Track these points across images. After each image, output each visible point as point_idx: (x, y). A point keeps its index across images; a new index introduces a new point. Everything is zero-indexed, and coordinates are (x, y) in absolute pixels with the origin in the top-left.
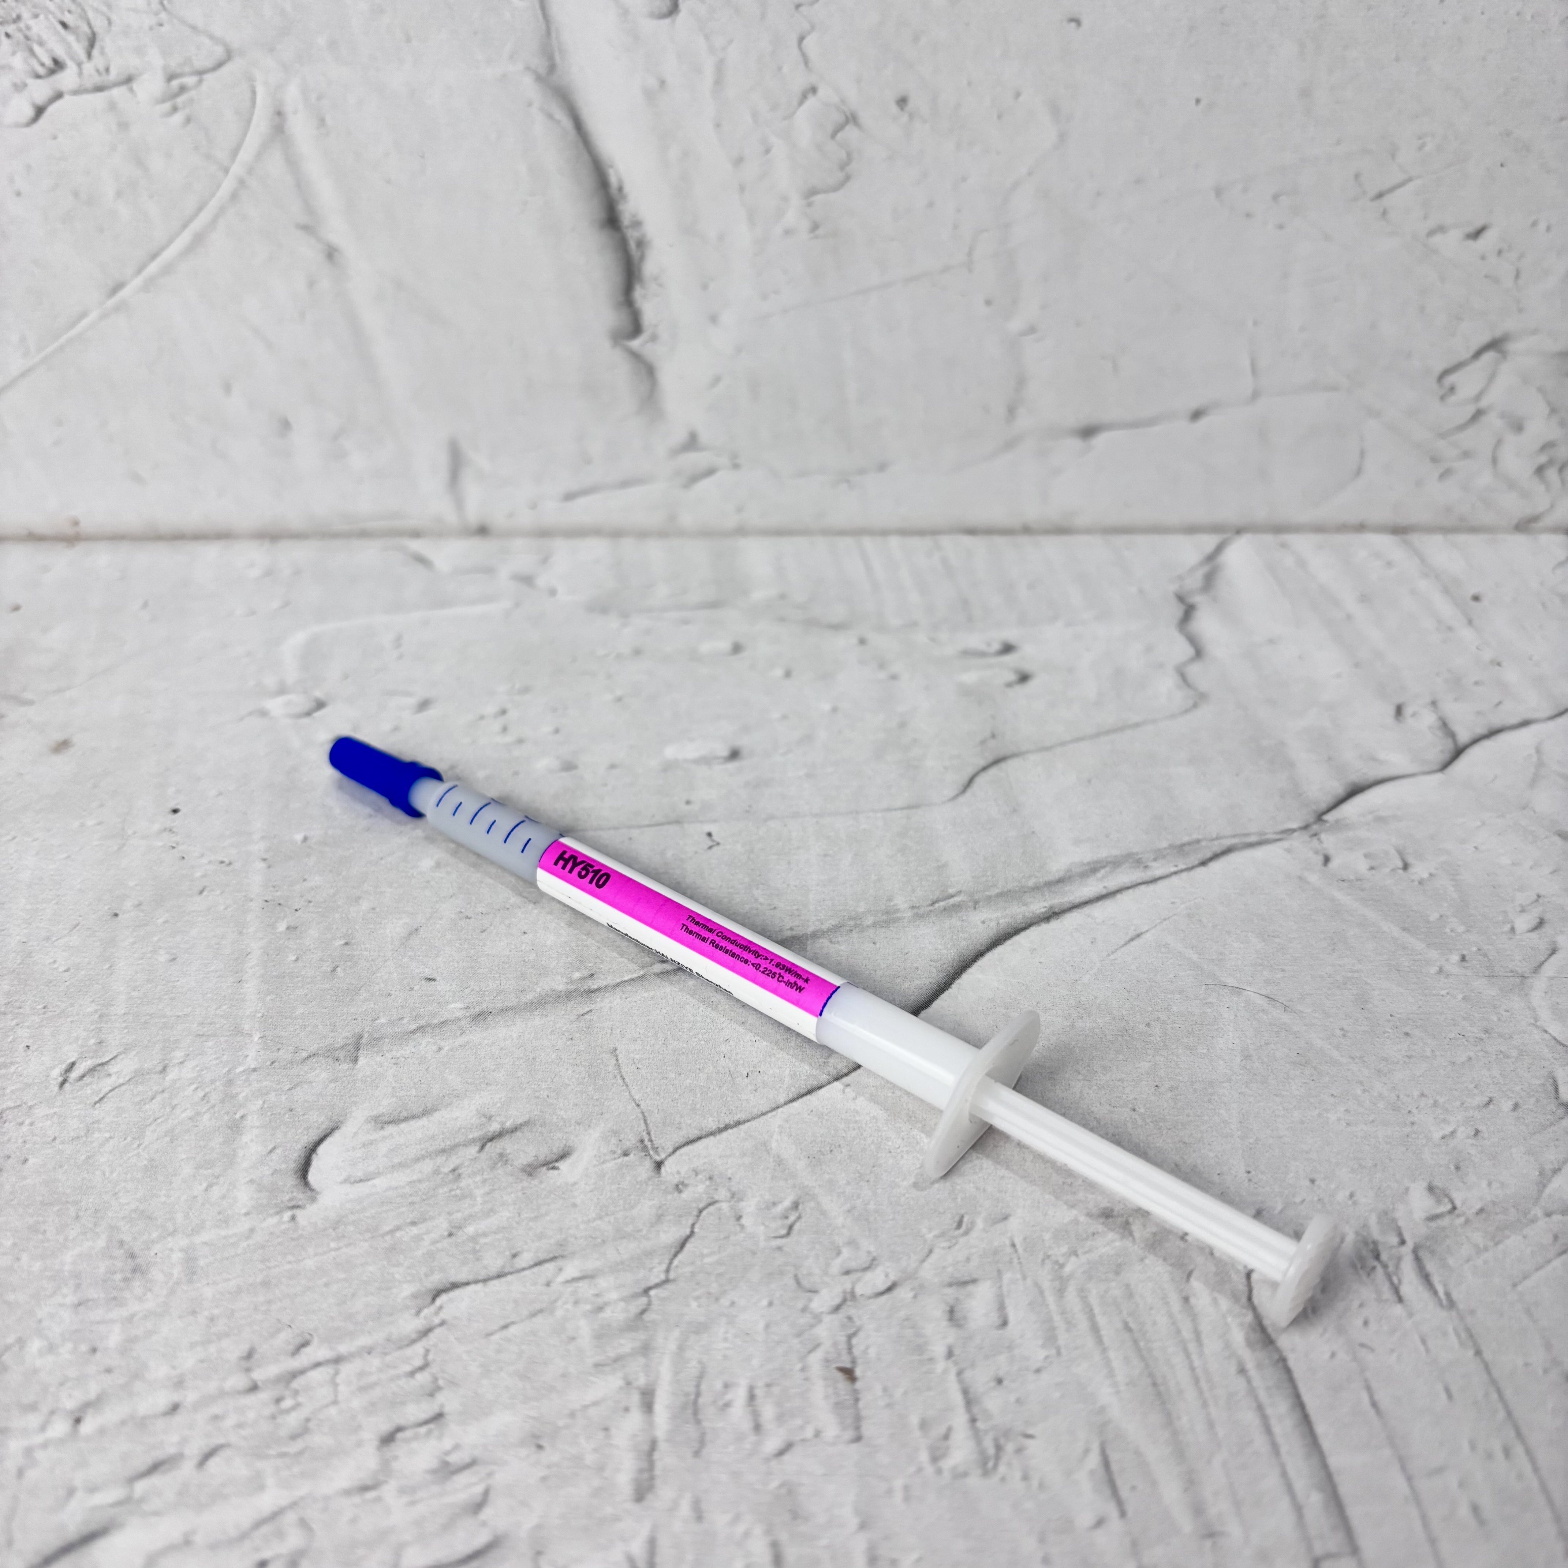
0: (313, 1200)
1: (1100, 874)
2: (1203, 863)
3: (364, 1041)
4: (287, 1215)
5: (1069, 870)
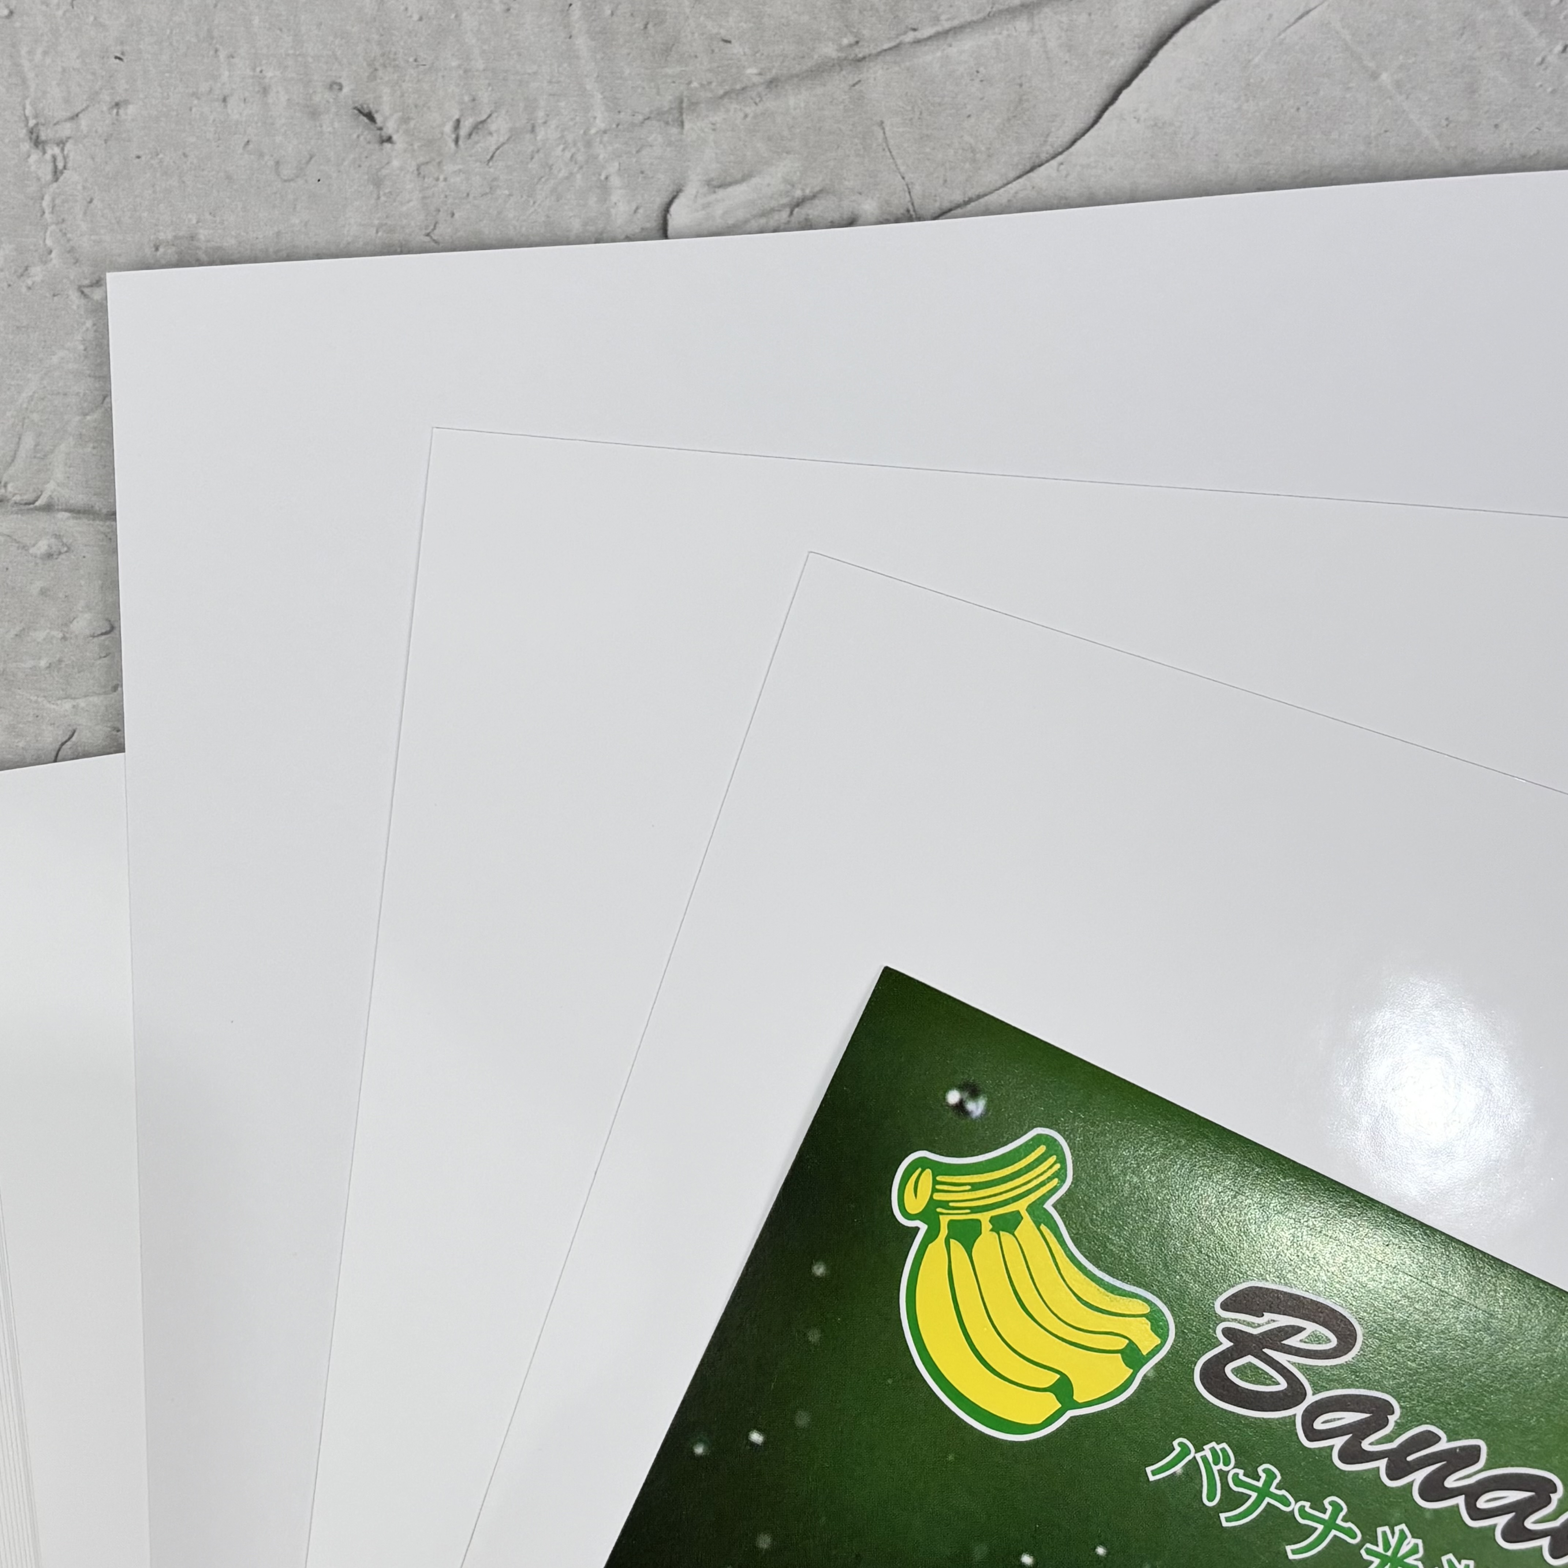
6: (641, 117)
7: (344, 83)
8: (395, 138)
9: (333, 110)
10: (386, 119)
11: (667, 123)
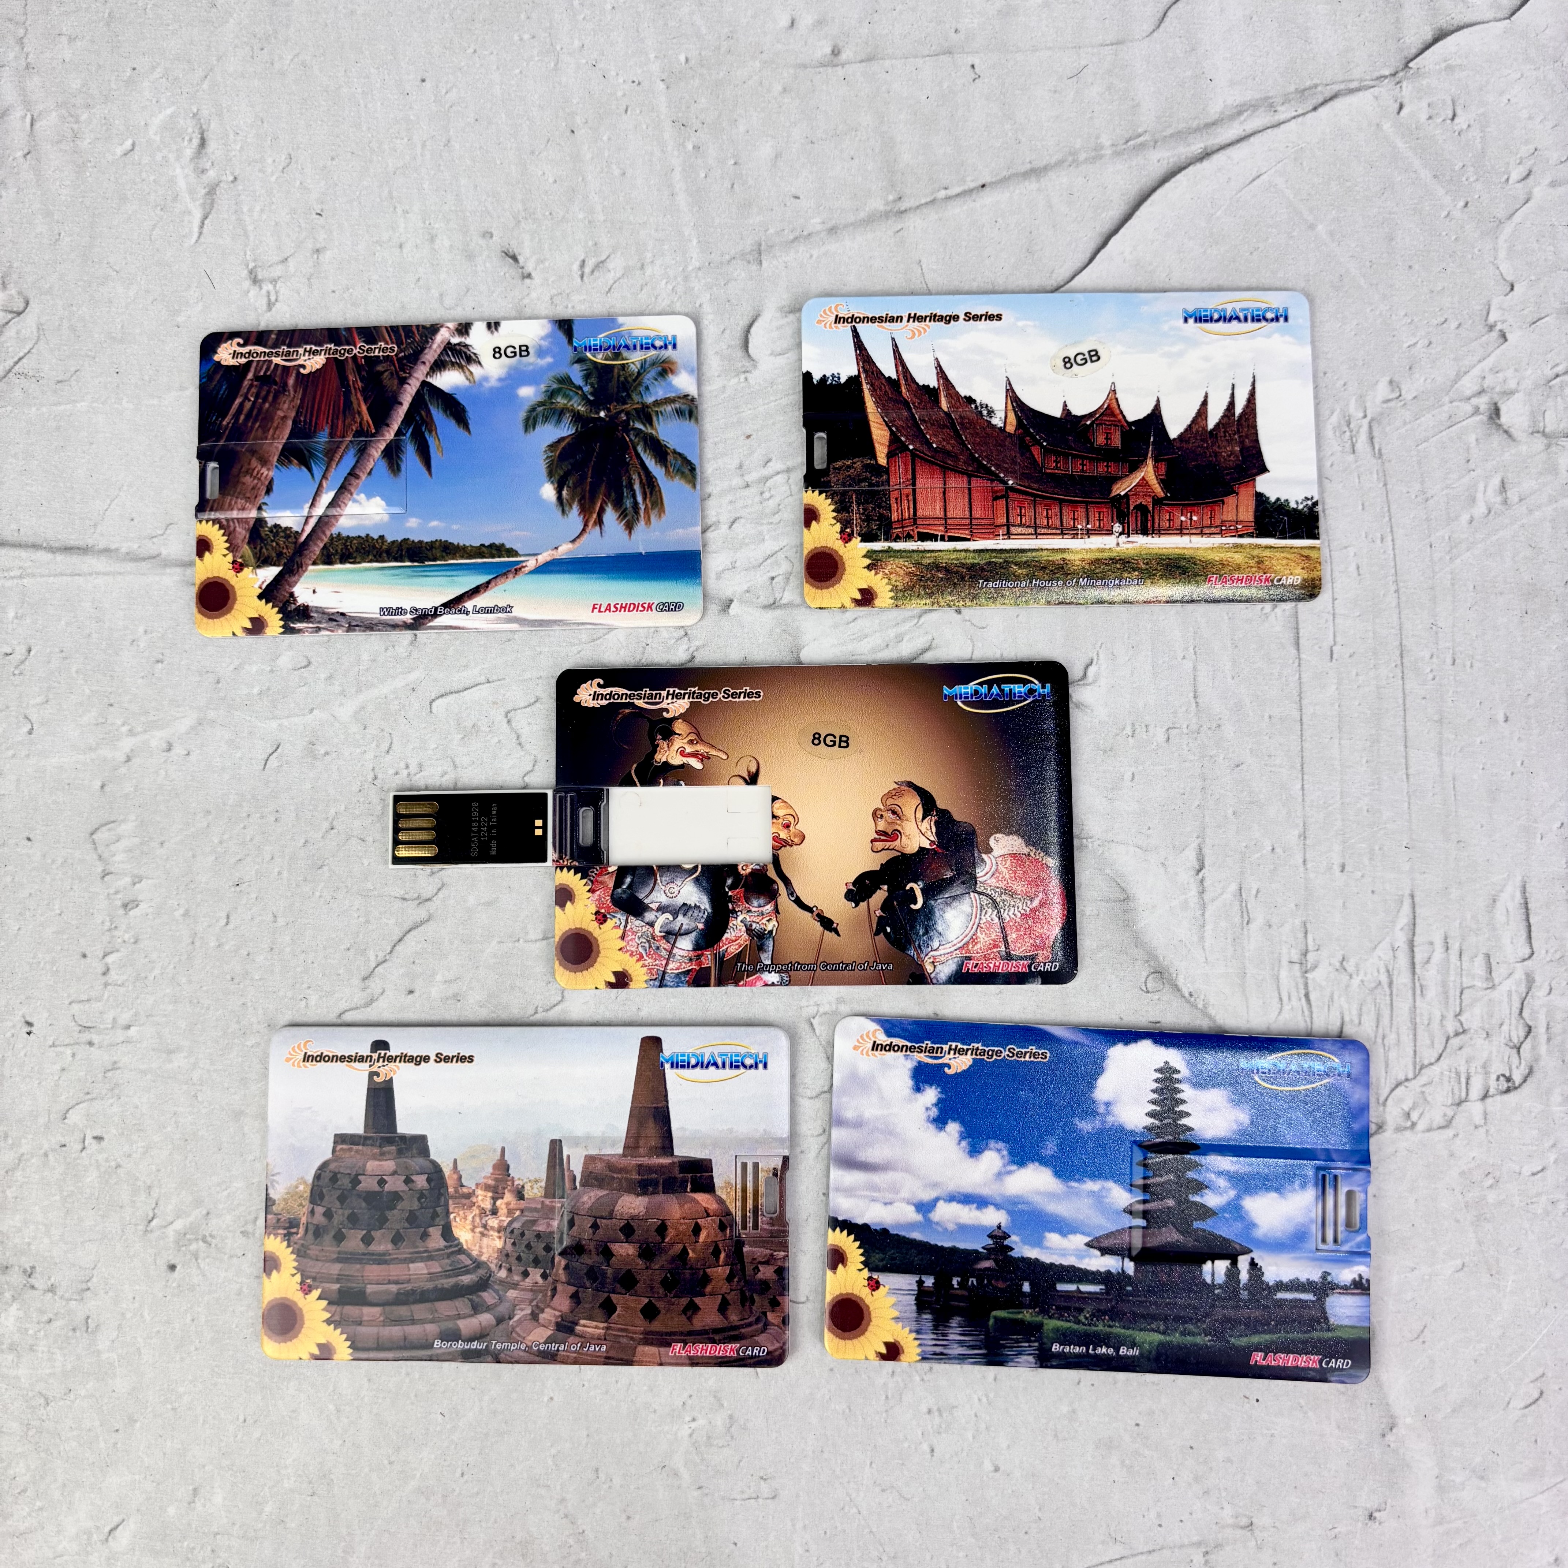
0: (755, 367)
1: (1242, 118)
2: (1315, 109)
3: (762, 248)
4: (742, 377)
5: (1222, 113)
6: (727, 257)
7: (495, 233)
8: (533, 274)
9: (486, 253)
10: (527, 259)
11: (749, 262)
